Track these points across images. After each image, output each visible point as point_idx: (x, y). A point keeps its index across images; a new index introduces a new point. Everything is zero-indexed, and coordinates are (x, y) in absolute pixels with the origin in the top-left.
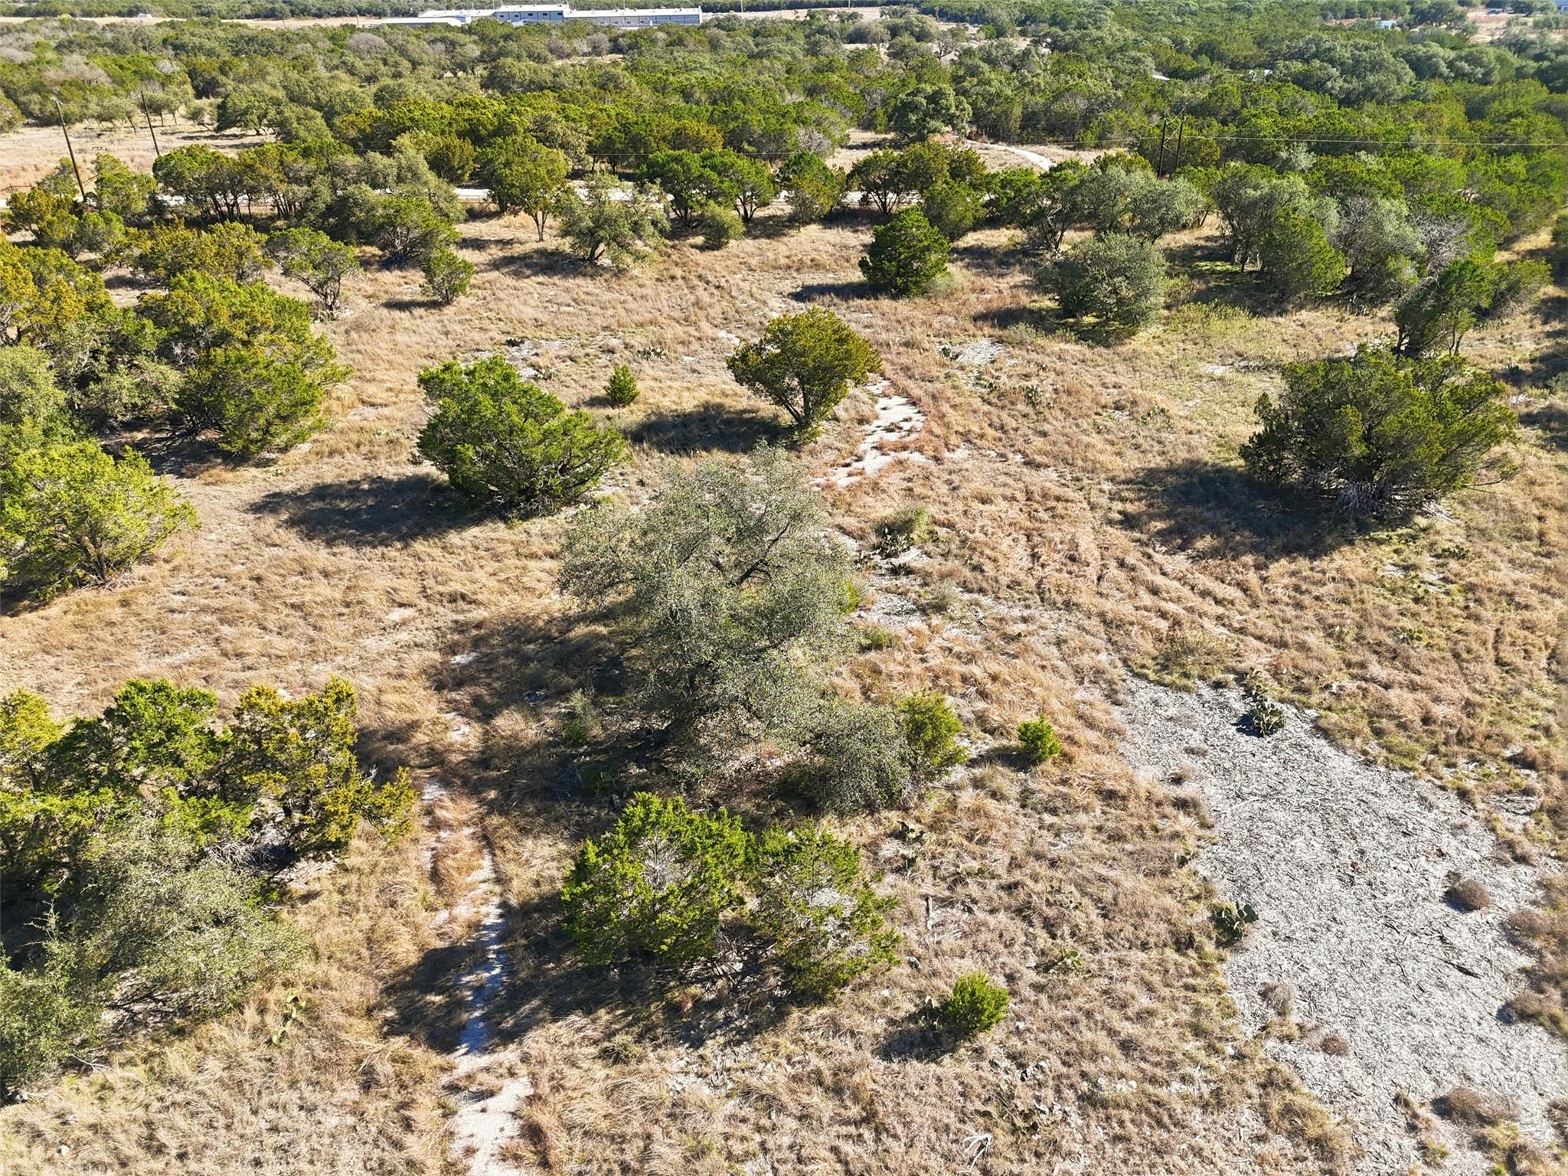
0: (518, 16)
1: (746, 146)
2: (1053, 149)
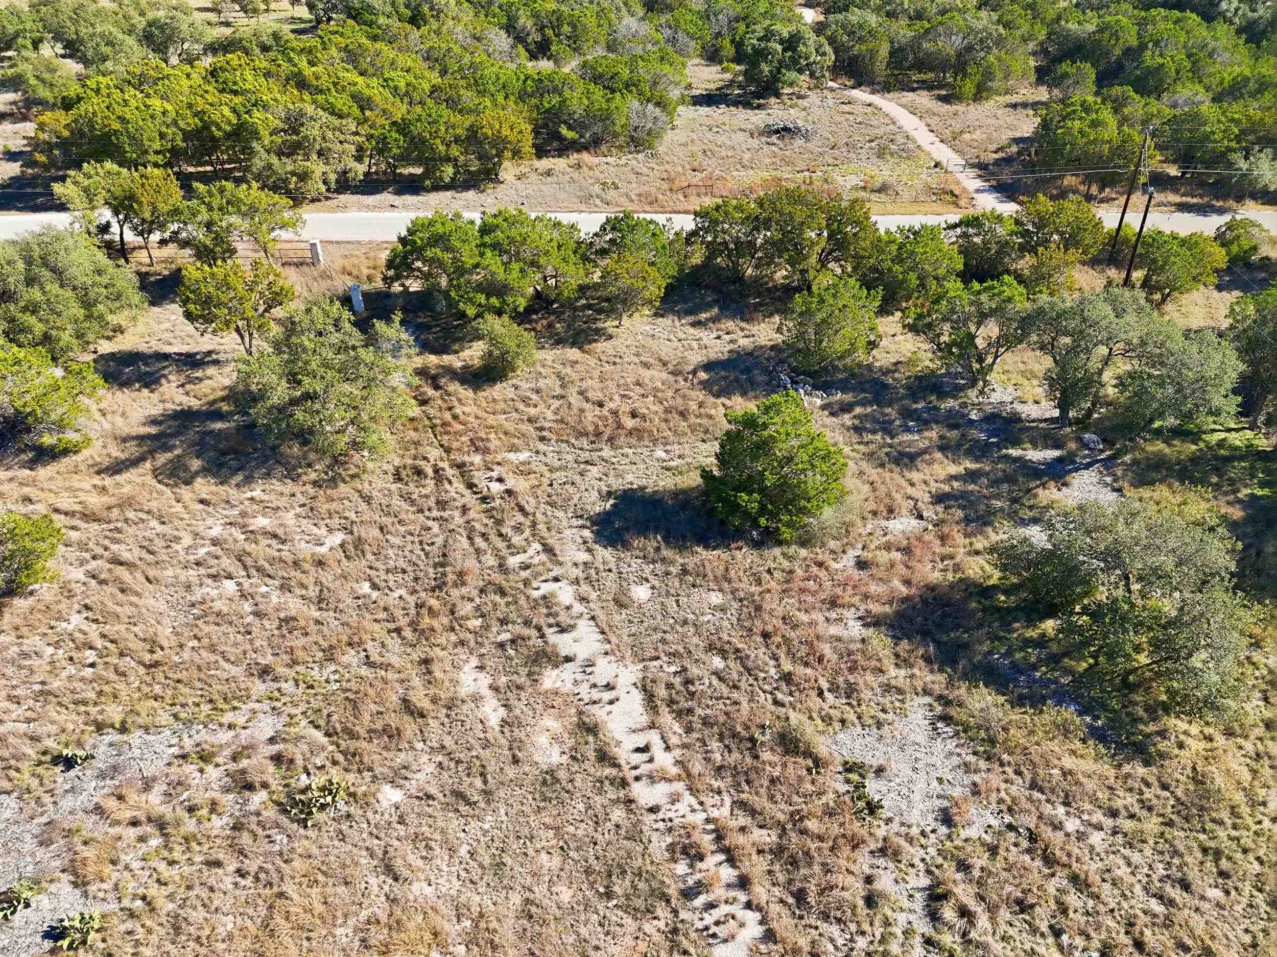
1: (564, 131)
2: (923, 99)
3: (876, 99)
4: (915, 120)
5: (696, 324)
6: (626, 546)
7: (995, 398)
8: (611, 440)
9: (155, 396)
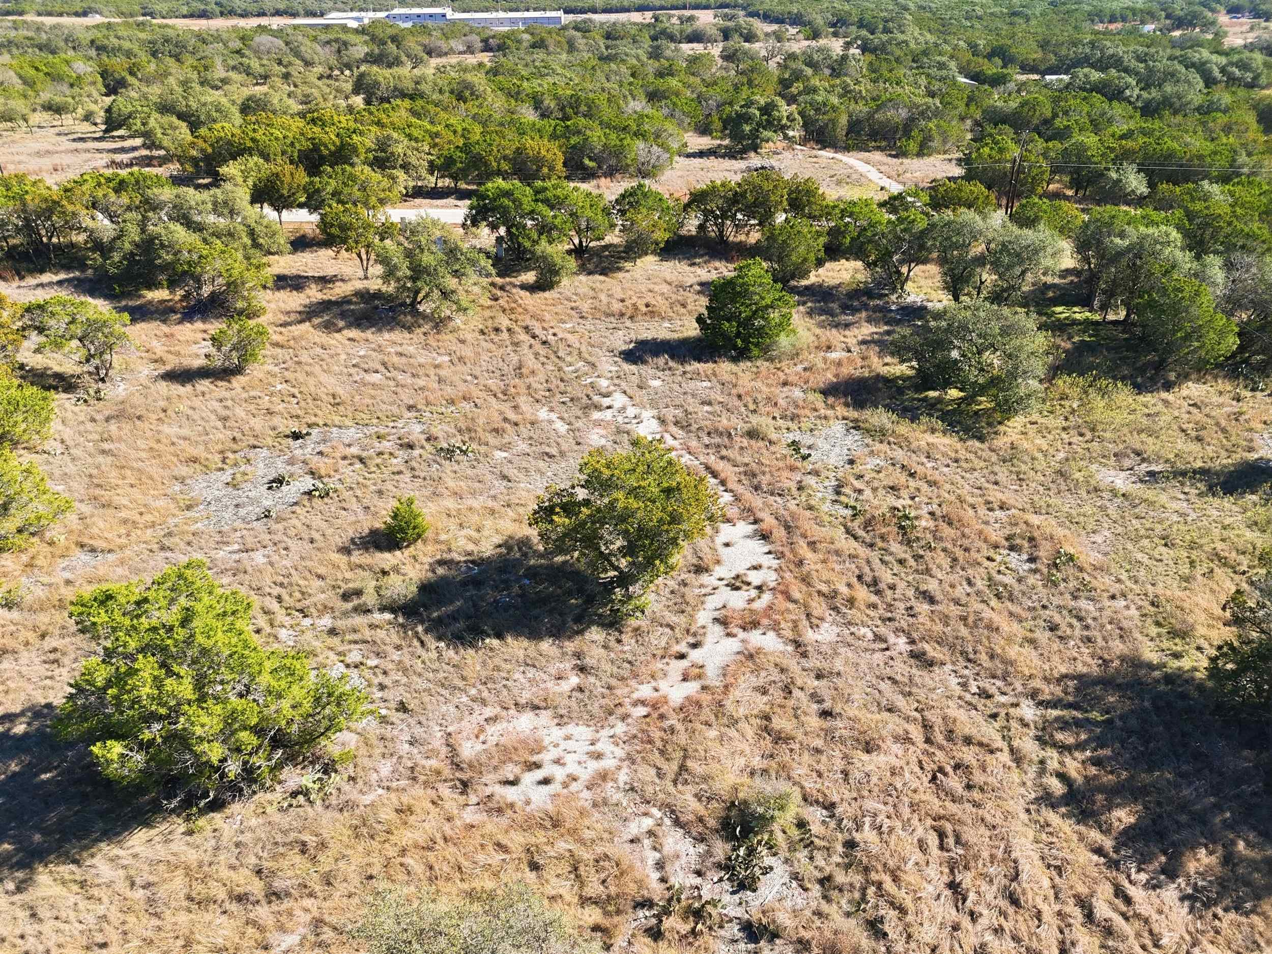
0: (407, 17)
1: (587, 161)
2: (877, 156)
3: (839, 156)
4: (869, 167)
5: (691, 265)
6: (644, 362)
7: (909, 300)
8: (631, 318)
9: (302, 295)
